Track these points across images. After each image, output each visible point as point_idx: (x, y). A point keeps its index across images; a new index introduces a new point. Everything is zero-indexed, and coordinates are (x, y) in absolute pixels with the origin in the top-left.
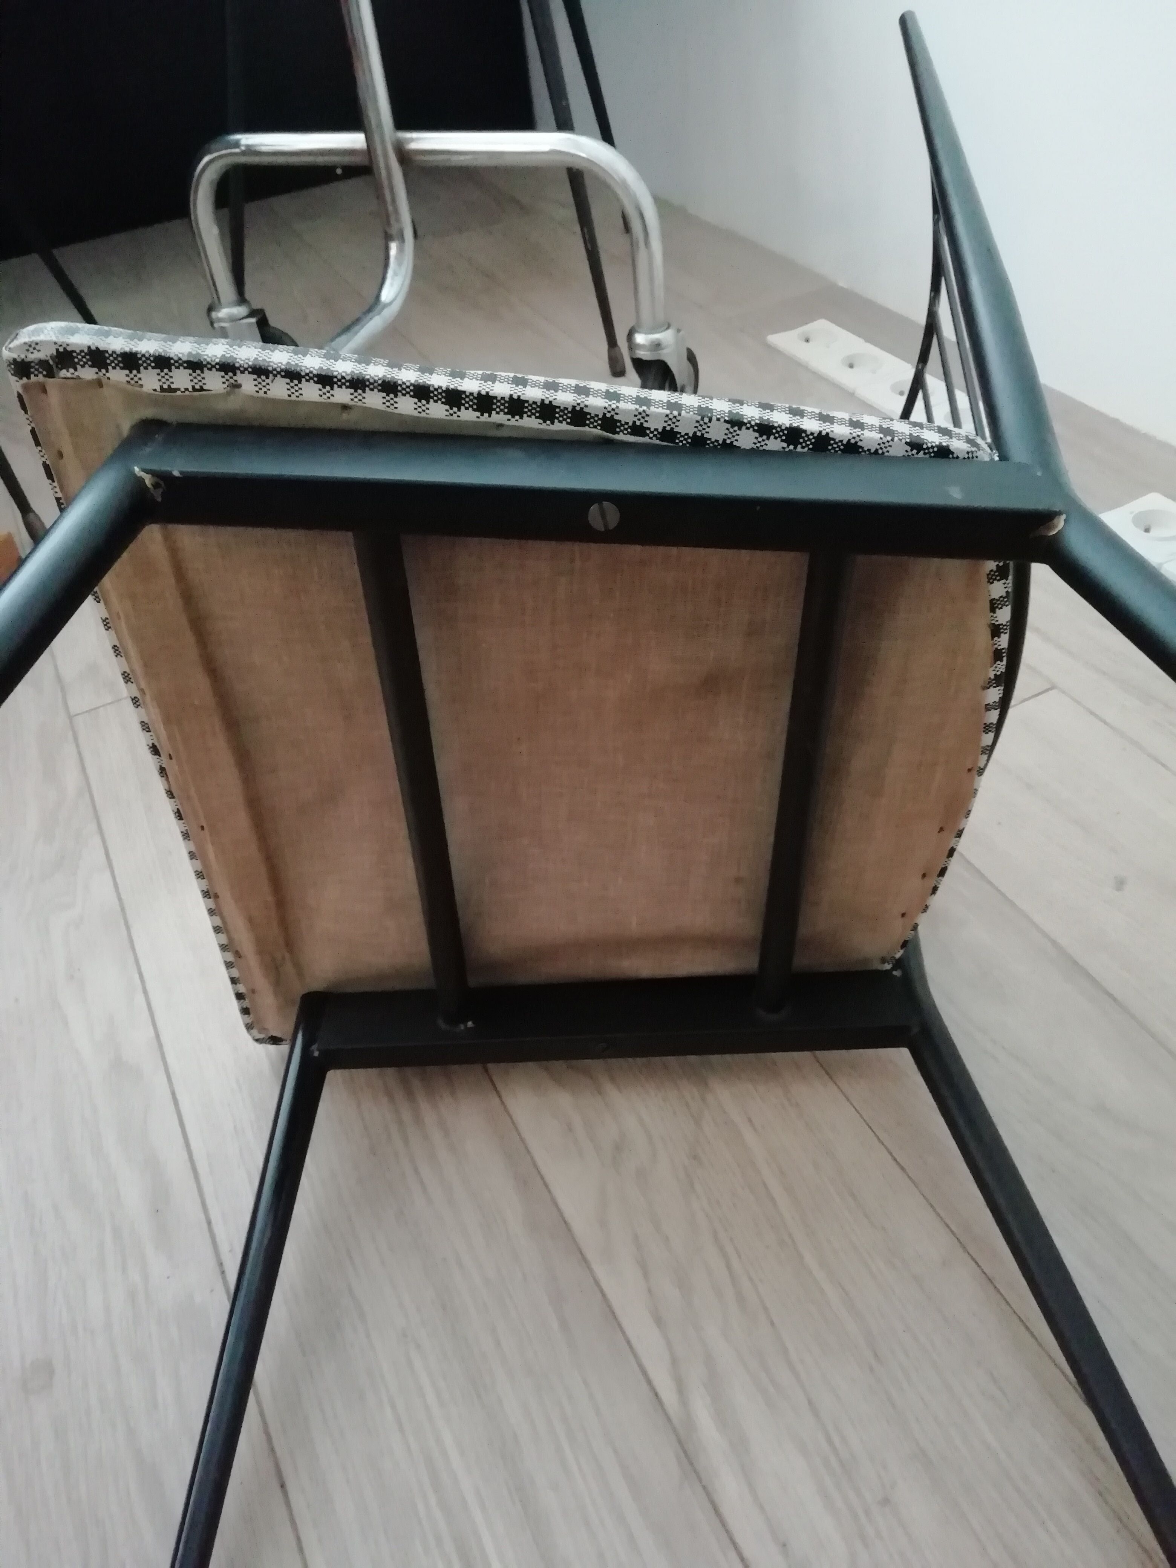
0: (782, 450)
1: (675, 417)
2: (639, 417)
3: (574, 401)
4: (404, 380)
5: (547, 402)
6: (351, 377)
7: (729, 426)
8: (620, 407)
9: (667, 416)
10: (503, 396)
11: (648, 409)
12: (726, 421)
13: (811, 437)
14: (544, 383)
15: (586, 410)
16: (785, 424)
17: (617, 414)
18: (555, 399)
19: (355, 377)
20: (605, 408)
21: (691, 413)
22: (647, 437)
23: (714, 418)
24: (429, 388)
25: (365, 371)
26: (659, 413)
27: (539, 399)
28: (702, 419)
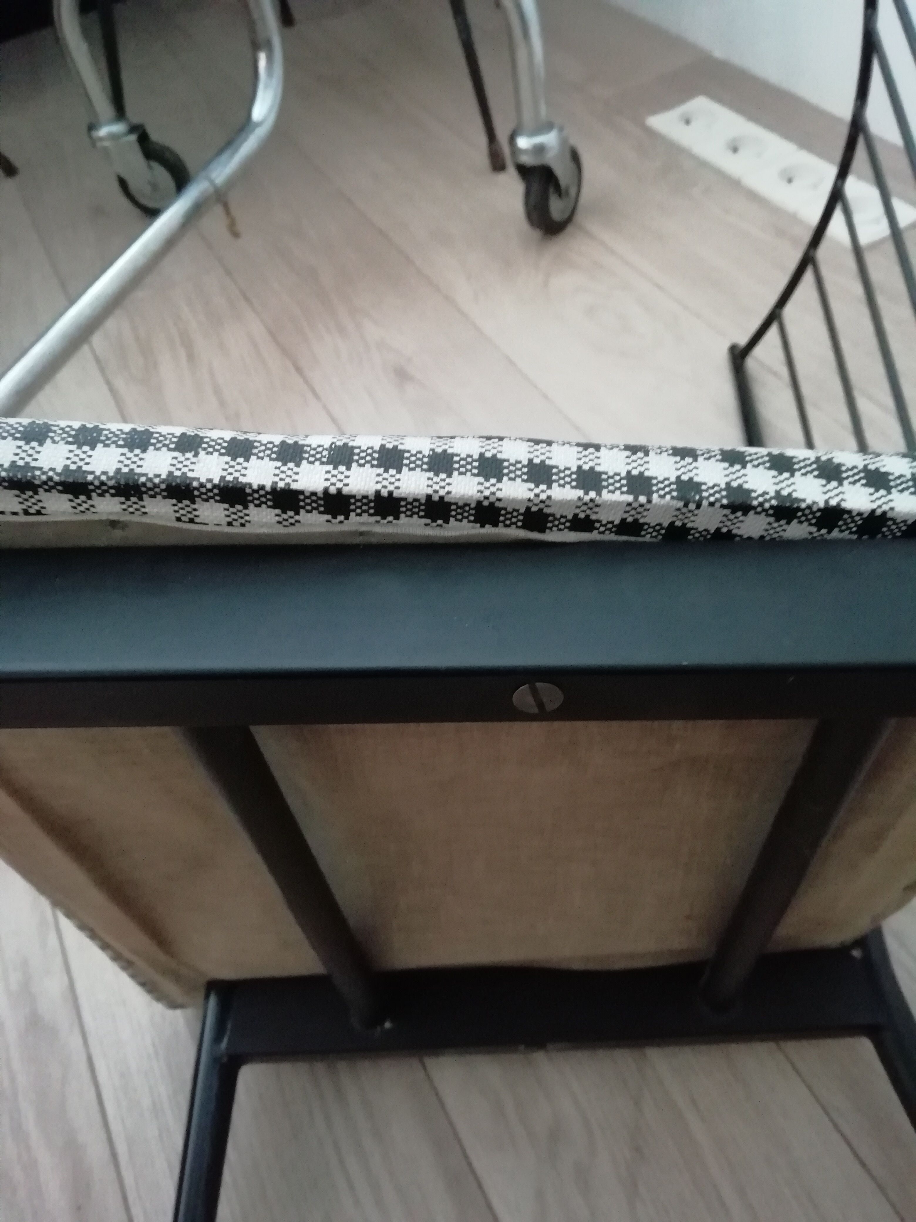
0: (810, 537)
1: (642, 505)
2: (584, 508)
3: (479, 494)
4: (203, 480)
5: (436, 498)
6: (116, 482)
7: (727, 511)
8: (553, 497)
9: (629, 504)
10: (365, 494)
11: (598, 498)
12: (723, 507)
13: (857, 518)
14: (429, 456)
15: (497, 504)
16: (817, 503)
17: (548, 506)
18: (449, 493)
19: (122, 482)
20: (529, 500)
21: (668, 497)
22: (596, 532)
23: (705, 503)
24: (244, 490)
25: (139, 466)
26: (619, 503)
27: (422, 494)
28: (686, 505)
